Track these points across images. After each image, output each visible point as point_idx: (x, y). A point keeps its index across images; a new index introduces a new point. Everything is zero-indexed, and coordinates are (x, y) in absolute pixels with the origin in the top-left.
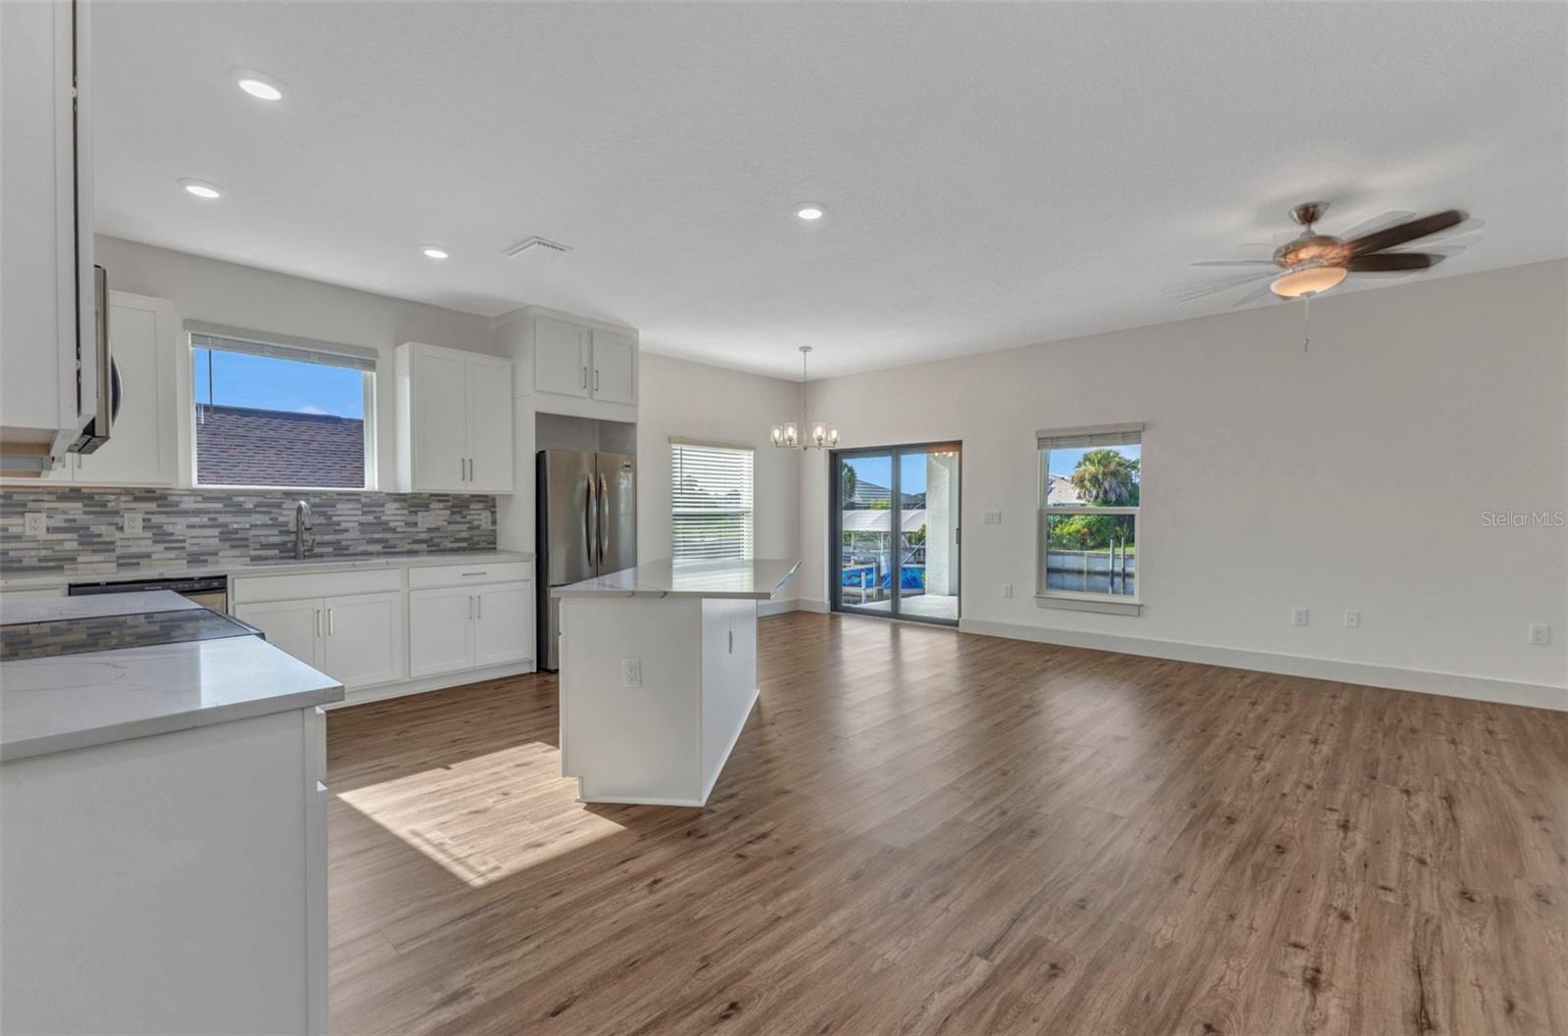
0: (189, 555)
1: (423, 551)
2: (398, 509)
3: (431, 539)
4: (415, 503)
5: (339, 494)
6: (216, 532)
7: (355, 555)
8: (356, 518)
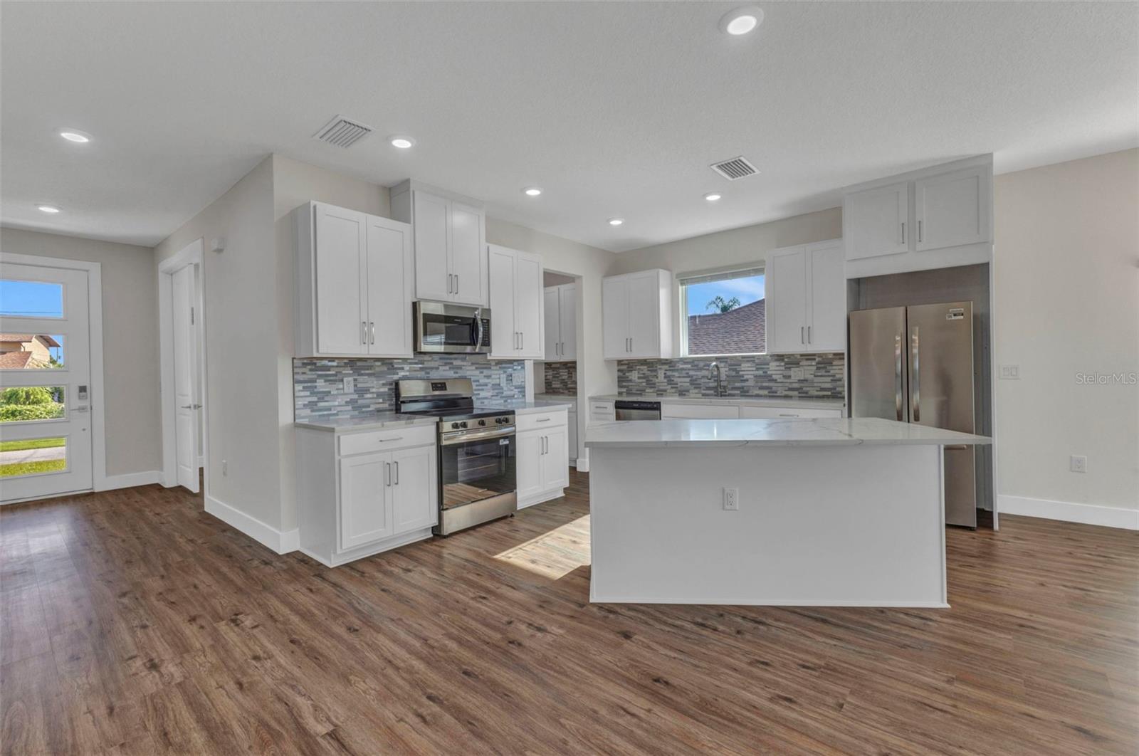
0: (680, 391)
1: (795, 396)
2: (777, 366)
3: (801, 388)
4: (789, 361)
5: (743, 357)
6: (688, 380)
7: (752, 396)
8: (752, 373)
